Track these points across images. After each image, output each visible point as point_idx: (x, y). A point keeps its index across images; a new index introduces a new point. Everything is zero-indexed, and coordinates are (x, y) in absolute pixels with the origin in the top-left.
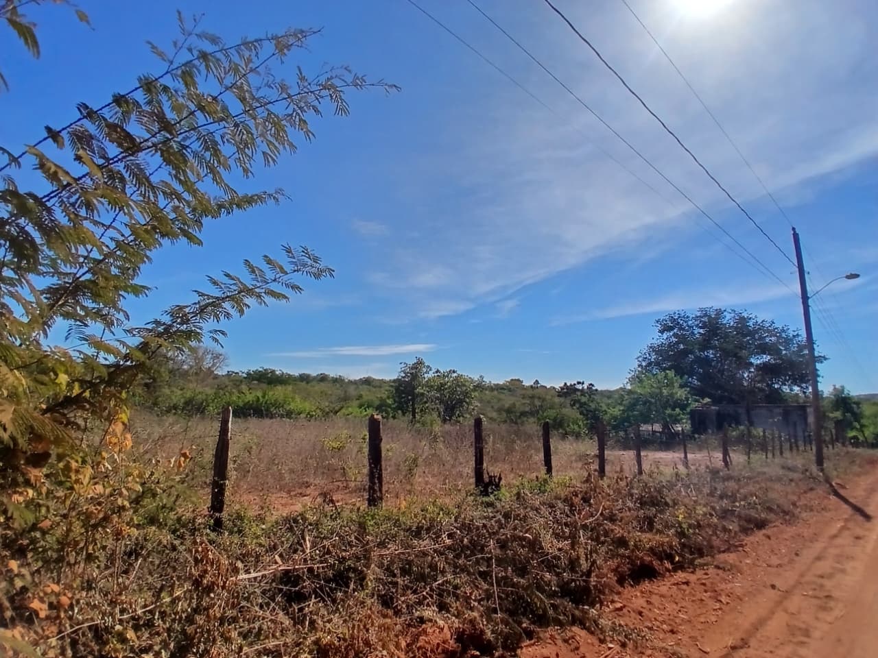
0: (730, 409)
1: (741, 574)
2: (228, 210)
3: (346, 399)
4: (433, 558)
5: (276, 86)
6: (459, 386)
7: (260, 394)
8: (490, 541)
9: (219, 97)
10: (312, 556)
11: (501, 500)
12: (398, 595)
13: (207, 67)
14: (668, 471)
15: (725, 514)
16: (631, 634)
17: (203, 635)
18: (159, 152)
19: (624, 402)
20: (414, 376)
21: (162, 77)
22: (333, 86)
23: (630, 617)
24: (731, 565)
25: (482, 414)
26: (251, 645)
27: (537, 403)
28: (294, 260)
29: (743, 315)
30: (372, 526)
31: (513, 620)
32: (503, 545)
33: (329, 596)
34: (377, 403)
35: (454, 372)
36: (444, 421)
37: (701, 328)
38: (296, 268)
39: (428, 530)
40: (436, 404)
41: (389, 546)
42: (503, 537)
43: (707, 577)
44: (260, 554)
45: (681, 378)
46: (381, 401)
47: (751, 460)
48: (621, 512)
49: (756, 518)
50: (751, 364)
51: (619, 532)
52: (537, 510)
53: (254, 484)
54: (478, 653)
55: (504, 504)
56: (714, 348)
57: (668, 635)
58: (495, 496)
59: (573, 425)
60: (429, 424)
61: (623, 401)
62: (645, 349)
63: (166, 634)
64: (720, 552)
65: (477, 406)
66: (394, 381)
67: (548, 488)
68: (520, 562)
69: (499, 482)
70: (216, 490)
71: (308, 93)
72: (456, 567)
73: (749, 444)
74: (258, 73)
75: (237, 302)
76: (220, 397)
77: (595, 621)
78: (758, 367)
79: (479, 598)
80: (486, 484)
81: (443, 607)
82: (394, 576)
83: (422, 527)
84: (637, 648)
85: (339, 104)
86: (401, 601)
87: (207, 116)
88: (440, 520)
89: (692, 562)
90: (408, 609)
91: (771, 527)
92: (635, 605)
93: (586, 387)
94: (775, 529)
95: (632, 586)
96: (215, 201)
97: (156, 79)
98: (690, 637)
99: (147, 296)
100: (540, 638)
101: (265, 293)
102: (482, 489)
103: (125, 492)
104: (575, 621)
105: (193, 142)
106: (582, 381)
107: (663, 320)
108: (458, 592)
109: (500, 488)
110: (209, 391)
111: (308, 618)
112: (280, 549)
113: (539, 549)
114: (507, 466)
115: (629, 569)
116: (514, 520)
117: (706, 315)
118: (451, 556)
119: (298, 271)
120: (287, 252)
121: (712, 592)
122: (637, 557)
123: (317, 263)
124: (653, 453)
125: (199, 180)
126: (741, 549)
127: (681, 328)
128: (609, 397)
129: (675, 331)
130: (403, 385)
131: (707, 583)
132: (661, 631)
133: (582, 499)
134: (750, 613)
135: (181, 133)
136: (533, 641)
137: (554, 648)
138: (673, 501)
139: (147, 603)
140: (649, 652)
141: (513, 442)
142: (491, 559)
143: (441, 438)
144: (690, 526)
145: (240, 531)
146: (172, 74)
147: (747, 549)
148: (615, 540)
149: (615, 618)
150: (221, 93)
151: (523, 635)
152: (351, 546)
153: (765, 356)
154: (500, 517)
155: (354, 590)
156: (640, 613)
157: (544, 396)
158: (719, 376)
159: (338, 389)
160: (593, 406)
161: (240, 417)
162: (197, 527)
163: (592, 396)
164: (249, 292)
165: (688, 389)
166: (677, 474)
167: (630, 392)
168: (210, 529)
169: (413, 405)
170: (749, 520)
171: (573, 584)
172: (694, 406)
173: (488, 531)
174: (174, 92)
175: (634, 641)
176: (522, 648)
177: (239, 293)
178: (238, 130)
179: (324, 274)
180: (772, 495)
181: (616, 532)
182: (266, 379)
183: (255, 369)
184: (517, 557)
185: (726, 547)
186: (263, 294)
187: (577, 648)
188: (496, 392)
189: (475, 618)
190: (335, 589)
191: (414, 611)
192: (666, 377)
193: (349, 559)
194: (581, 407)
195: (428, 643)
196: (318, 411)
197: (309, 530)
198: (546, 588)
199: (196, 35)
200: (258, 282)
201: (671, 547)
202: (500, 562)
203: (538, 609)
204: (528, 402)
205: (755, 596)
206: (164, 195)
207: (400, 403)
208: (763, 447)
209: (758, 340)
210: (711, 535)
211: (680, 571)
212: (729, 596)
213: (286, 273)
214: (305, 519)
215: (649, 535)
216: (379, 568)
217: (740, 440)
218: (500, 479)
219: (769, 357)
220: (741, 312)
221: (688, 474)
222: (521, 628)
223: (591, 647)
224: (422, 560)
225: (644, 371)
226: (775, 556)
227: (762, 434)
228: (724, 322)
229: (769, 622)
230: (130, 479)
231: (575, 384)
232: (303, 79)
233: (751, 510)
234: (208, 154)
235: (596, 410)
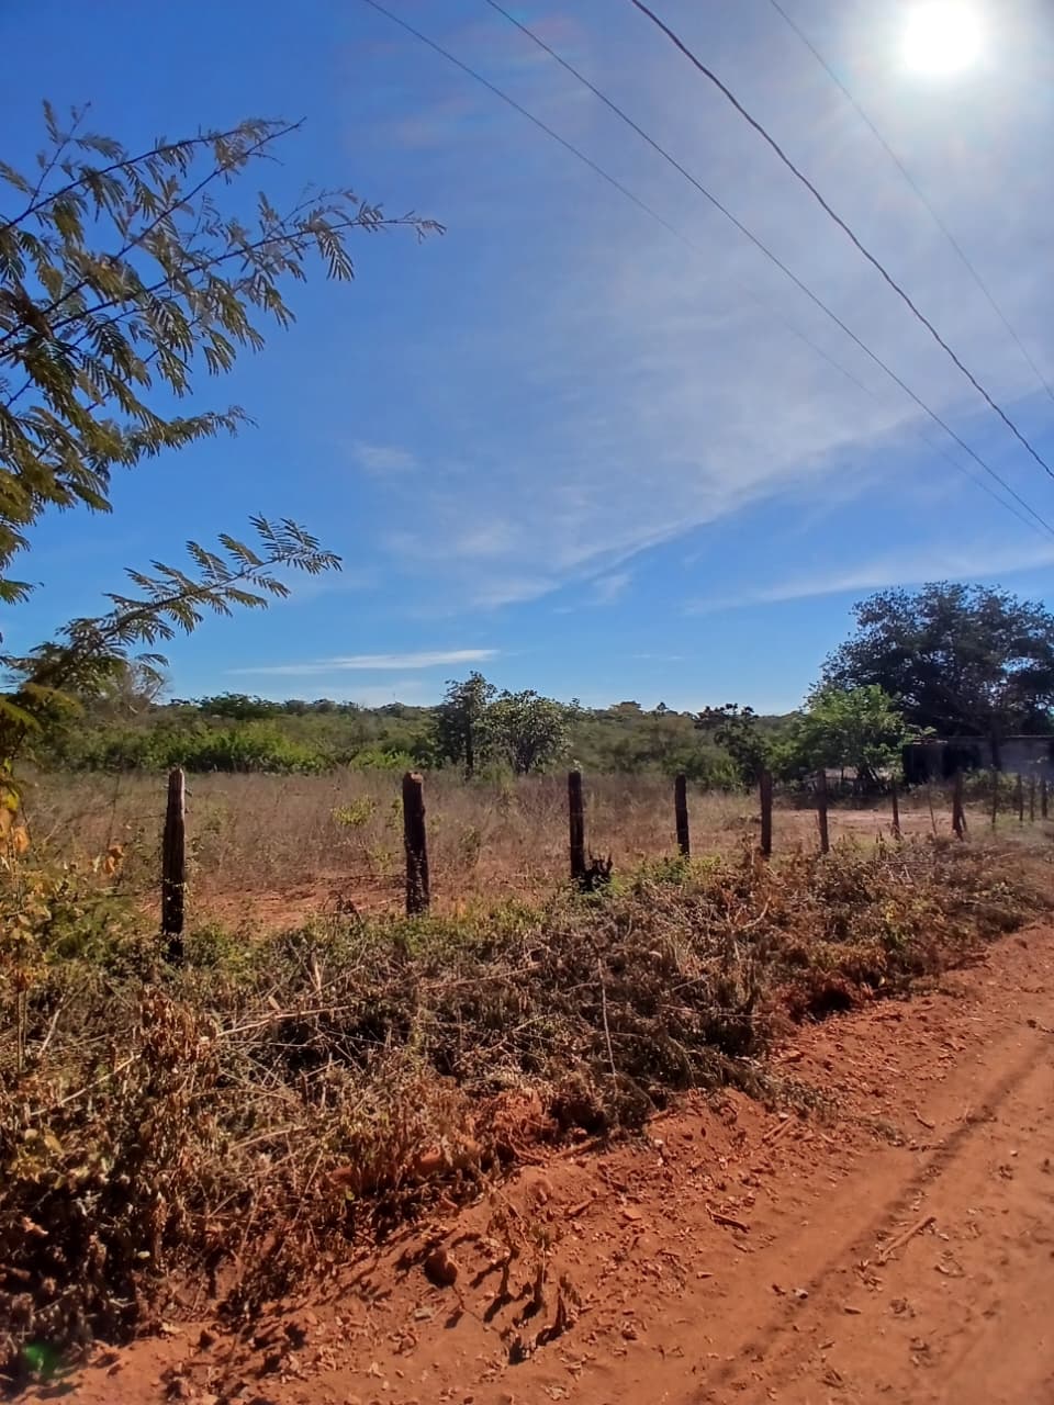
0: (967, 743)
1: (981, 1003)
2: (149, 446)
3: (361, 739)
4: (511, 991)
5: (222, 232)
6: (540, 716)
7: (225, 735)
8: (597, 961)
9: (120, 258)
10: (325, 996)
11: (611, 897)
12: (459, 1048)
13: (98, 197)
14: (868, 843)
15: (957, 910)
16: (813, 1098)
17: (165, 1133)
18: (22, 361)
19: (800, 735)
20: (469, 702)
21: (21, 219)
22: (323, 228)
23: (812, 1071)
24: (966, 989)
25: (577, 759)
26: (240, 1137)
27: (663, 739)
28: (274, 542)
29: (994, 593)
30: (414, 943)
31: (636, 1081)
32: (617, 968)
33: (354, 1053)
34: (411, 744)
35: (532, 694)
36: (518, 770)
37: (926, 615)
38: (276, 555)
39: (502, 947)
40: (503, 745)
41: (443, 974)
42: (618, 955)
43: (928, 1007)
44: (245, 994)
45: (891, 696)
46: (417, 741)
47: (998, 824)
48: (797, 911)
49: (1005, 916)
50: (1003, 672)
51: (794, 942)
52: (666, 911)
53: (227, 879)
54: (584, 1132)
55: (616, 904)
56: (945, 647)
57: (870, 1098)
58: (602, 890)
59: (718, 770)
60: (495, 776)
61: (798, 733)
62: (835, 651)
63: (106, 1133)
64: (948, 969)
65: (569, 746)
66: (437, 709)
67: (683, 875)
68: (644, 993)
69: (609, 868)
70: (169, 899)
71: (278, 240)
72: (546, 1003)
73: (995, 799)
74: (190, 210)
75: (180, 610)
76: (163, 741)
77: (758, 1080)
78: (1013, 678)
79: (582, 1048)
80: (587, 873)
81: (528, 1065)
82: (453, 1019)
83: (492, 944)
84: (823, 1119)
85: (336, 258)
86: (464, 1060)
87: (102, 293)
88: (520, 932)
89: (904, 986)
90: (475, 1069)
91: (1027, 929)
92: (818, 1052)
93: (739, 713)
94: (1034, 932)
95: (813, 1022)
96: (128, 433)
97: (12, 224)
98: (904, 1102)
99: (27, 600)
100: (677, 1106)
101: (226, 594)
102: (583, 881)
103: (24, 920)
104: (727, 1079)
105: (82, 338)
106: (733, 704)
107: (867, 603)
108: (552, 1040)
109: (610, 878)
110: (144, 731)
111: (324, 1089)
112: (276, 987)
113: (673, 971)
114: (617, 842)
115: (809, 997)
116: (633, 928)
117: (935, 595)
118: (538, 986)
119: (281, 559)
120: (260, 527)
121: (936, 1030)
122: (820, 978)
123: (311, 546)
124: (842, 814)
125: (97, 404)
126: (980, 963)
127: (895, 617)
128: (776, 727)
129: (885, 621)
130: (452, 717)
131: (929, 1018)
132: (860, 1092)
133: (735, 892)
134: (997, 1064)
135: (59, 325)
136: (665, 1112)
137: (698, 1120)
138: (878, 891)
139: (74, 1085)
140: (842, 1125)
141: (626, 801)
142: (600, 988)
143: (515, 800)
144: (903, 930)
145: (210, 962)
146: (37, 213)
147: (990, 963)
148: (788, 953)
149: (790, 1074)
150: (124, 250)
151: (652, 1103)
152: (385, 978)
153: (1025, 659)
154: (612, 923)
155: (393, 1044)
156: (827, 1065)
157: (673, 728)
158: (951, 691)
159: (347, 724)
160: (750, 741)
161: (195, 772)
162: (144, 956)
163: (749, 726)
164: (201, 593)
165: (901, 713)
166: (882, 849)
167: (809, 720)
168: (163, 957)
169: (468, 747)
170: (994, 918)
171: (725, 1024)
172: (910, 739)
173: (593, 946)
174: (42, 244)
175: (818, 1108)
176: (649, 1122)
177: (183, 595)
178: (158, 312)
179: (324, 564)
180: (1029, 879)
181: (789, 942)
182: (235, 710)
183: (214, 696)
184: (640, 986)
185: (958, 960)
186: (223, 597)
187: (733, 1121)
188: (597, 723)
189: (579, 1080)
190: (363, 1043)
191: (485, 1073)
192: (867, 694)
193: (383, 998)
194: (731, 744)
195: (508, 1120)
196: (319, 759)
197: (318, 955)
198: (684, 1030)
199: (78, 141)
200: (213, 577)
201: (873, 962)
202: (613, 993)
203: (672, 1062)
204: (649, 737)
205: (1003, 1037)
206: (38, 433)
207: (447, 743)
208: (1017, 801)
209: (1018, 634)
210: (935, 943)
211: (886, 998)
212: (963, 1038)
213: (260, 564)
214: (310, 938)
215: (840, 946)
216: (428, 1009)
217: (979, 792)
218: (610, 864)
219: (1031, 661)
220: (991, 589)
221: (899, 849)
222: (648, 1093)
223: (754, 1119)
224: (494, 994)
225: (833, 686)
226: (1035, 975)
227: (1015, 782)
228: (964, 606)
229: (1026, 1082)
230: (30, 897)
231: (722, 709)
232: (269, 214)
233: (997, 903)
234: (108, 360)
235: (755, 747)
